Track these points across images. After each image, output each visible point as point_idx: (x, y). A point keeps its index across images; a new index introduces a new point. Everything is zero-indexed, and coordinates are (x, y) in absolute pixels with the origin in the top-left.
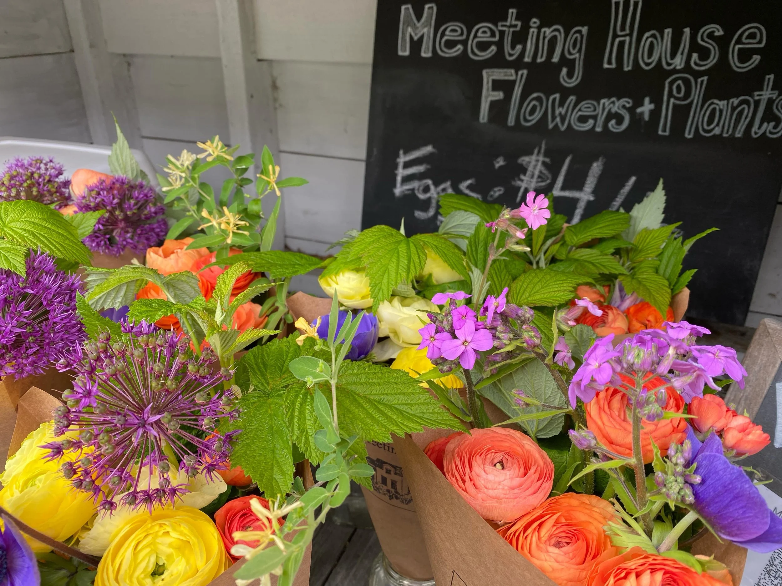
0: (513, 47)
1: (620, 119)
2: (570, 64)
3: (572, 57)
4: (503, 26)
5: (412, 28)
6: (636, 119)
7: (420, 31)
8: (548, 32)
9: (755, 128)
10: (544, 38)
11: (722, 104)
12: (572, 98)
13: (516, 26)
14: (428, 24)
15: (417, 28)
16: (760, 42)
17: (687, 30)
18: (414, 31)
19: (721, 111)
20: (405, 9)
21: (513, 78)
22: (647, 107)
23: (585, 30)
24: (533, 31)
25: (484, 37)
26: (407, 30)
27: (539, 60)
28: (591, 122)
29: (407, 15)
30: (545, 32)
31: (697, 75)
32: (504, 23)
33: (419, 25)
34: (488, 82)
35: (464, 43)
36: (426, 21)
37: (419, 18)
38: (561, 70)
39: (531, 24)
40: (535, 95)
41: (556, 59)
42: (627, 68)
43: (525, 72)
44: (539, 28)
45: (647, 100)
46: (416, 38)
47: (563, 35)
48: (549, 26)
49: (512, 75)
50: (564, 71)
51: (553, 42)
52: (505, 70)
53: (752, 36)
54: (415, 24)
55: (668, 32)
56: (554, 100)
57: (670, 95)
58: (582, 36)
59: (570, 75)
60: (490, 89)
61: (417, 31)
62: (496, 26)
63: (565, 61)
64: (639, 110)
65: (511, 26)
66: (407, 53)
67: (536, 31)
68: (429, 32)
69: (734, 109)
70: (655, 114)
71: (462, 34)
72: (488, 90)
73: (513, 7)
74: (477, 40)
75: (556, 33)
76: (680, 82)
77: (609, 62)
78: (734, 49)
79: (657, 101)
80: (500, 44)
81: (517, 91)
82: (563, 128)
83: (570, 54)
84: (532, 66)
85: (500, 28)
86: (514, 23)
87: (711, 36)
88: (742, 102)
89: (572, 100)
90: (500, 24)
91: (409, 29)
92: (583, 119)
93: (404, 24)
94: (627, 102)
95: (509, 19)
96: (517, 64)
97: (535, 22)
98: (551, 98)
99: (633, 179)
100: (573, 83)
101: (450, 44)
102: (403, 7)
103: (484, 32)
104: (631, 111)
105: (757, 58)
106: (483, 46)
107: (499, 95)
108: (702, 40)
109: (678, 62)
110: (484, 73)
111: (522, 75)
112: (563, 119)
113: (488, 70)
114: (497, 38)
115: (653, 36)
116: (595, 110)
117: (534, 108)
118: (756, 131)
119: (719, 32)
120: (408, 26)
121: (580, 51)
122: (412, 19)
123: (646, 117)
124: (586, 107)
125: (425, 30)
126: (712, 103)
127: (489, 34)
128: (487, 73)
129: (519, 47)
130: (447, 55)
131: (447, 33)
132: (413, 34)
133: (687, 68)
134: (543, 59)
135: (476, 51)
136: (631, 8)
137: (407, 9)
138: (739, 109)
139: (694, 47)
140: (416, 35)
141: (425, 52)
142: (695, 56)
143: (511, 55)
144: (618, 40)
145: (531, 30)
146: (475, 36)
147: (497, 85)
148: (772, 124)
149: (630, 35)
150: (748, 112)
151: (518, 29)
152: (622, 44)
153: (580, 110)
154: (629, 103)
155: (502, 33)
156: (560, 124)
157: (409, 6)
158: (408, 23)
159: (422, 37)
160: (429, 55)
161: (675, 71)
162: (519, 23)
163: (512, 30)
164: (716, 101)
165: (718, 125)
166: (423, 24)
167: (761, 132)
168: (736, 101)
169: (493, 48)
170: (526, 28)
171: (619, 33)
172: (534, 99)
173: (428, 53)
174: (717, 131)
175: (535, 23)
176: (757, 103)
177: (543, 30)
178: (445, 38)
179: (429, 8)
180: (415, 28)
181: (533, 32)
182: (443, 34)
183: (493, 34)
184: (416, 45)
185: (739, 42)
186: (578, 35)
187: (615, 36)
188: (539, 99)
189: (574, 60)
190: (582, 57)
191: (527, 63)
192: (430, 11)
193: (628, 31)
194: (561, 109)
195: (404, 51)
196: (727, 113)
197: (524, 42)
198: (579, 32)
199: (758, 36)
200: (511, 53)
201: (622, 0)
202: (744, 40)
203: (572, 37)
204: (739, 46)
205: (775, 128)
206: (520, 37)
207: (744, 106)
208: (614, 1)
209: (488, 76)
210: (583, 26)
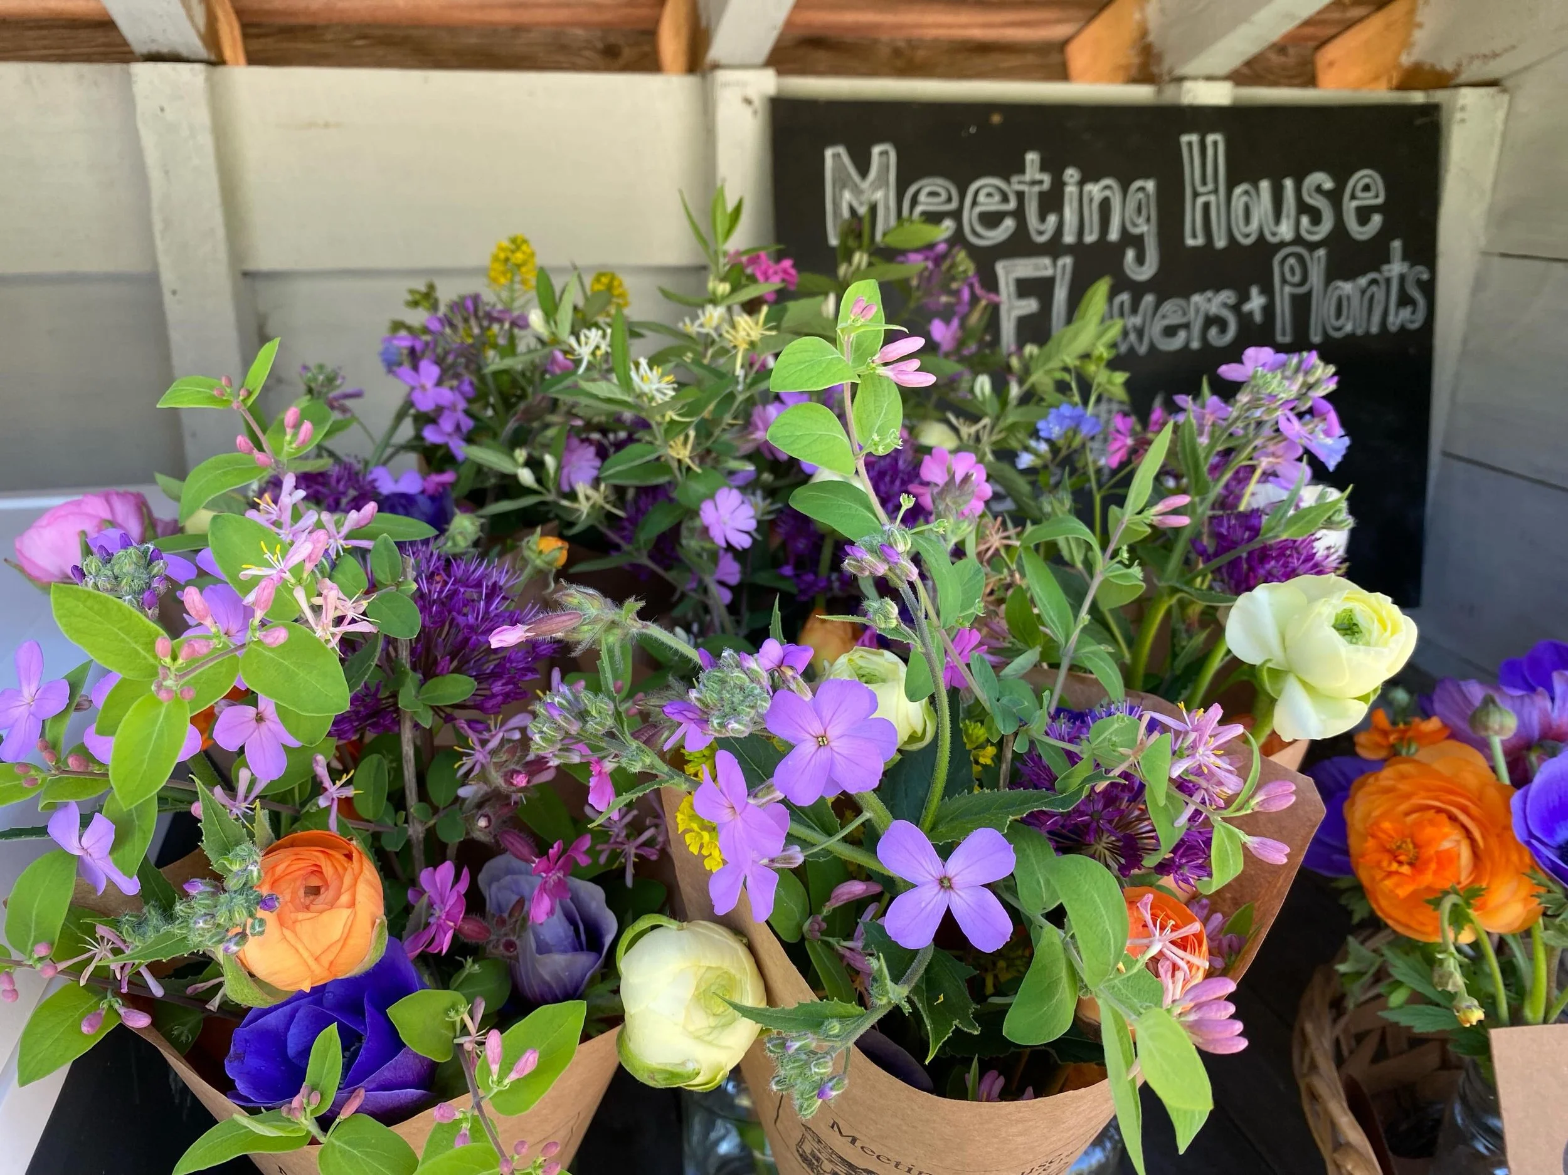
0: (1043, 218)
1: (1222, 325)
2: (1137, 242)
3: (1137, 231)
4: (1020, 183)
5: (851, 192)
6: (1245, 320)
7: (869, 197)
8: (1094, 190)
9: (1391, 318)
10: (1091, 200)
11: (1346, 287)
12: (1149, 299)
13: (1041, 182)
14: (882, 181)
15: (862, 191)
16: (1377, 197)
17: (1289, 183)
18: (857, 199)
19: (1348, 298)
20: (832, 155)
21: (1049, 272)
22: (1256, 303)
23: (1150, 185)
24: (1071, 190)
25: (990, 204)
26: (842, 196)
27: (1088, 239)
28: (1182, 335)
29: (839, 166)
30: (1090, 192)
31: (1312, 247)
32: (1021, 178)
33: (865, 185)
34: (1007, 284)
35: (957, 215)
36: (879, 177)
37: (864, 171)
38: (1123, 255)
39: (1066, 178)
41: (1114, 235)
42: (1220, 243)
43: (1068, 260)
44: (1081, 183)
45: (1254, 291)
46: (861, 211)
47: (1119, 195)
48: (1096, 180)
49: (1046, 268)
50: (1130, 254)
51: (1105, 206)
52: (1035, 260)
53: (1367, 188)
54: (856, 185)
55: (1265, 185)
56: (1122, 304)
57: (1284, 281)
58: (1148, 196)
59: (1140, 260)
60: (1013, 295)
61: (863, 198)
62: (1009, 183)
63: (1130, 240)
64: (1247, 307)
65: (1034, 183)
67: (1075, 189)
68: (886, 197)
69: (1363, 292)
70: (1269, 310)
71: (949, 200)
72: (1009, 297)
73: (1032, 148)
74: (978, 209)
75: (1107, 193)
76: (1292, 261)
77: (1194, 236)
78: (1350, 207)
79: (1267, 290)
80: (1019, 214)
81: (1061, 295)
82: (1143, 349)
83: (1135, 225)
84: (1078, 250)
85: (1016, 187)
86: (1038, 176)
87: (1319, 189)
88: (1374, 282)
89: (1149, 302)
90: (1014, 179)
91: (847, 196)
92: (1170, 331)
93: (833, 185)
94: (1227, 296)
95: (1029, 171)
96: (1054, 248)
97: (1071, 174)
98: (1117, 301)
100: (1144, 273)
101: (931, 219)
102: (829, 153)
103: (989, 195)
104: (1236, 308)
105: (1377, 219)
106: (991, 220)
107: (1030, 306)
108: (1310, 196)
109: (1285, 231)
110: (999, 267)
111: (1064, 266)
112: (1140, 333)
113: (1004, 263)
114: (1012, 205)
115: (1246, 192)
116: (1185, 314)
118: (1394, 322)
119: (1328, 185)
120: (842, 188)
121: (1148, 220)
122: (849, 175)
123: (1258, 317)
124: (1172, 311)
125: (879, 194)
126: (1337, 288)
127: (997, 198)
128: (1004, 267)
129: (1052, 219)
131: (922, 197)
132: (855, 204)
133: (1298, 240)
134: (1095, 237)
135: (979, 229)
136: (1210, 152)
137: (836, 156)
138: (1369, 293)
139: (1303, 208)
140: (861, 204)
142: (1305, 220)
143: (1041, 233)
144: (1201, 200)
145: (1068, 189)
146: (974, 203)
147: (1025, 287)
148: (1409, 309)
149: (1216, 191)
150: (1379, 293)
151: (1046, 186)
152: (1206, 206)
153: (1164, 317)
154: (1229, 298)
155: (1020, 196)
156: (1136, 346)
157: (841, 150)
158: (842, 182)
159: (874, 208)
161: (1282, 244)
162: (1046, 178)
163: (1036, 188)
164: (1340, 283)
165: (1348, 319)
166: (872, 183)
167: (1398, 322)
168: (1363, 281)
169: (1009, 224)
170: (1058, 185)
171: (1201, 189)
174: (1349, 328)
175: (1072, 176)
176: (1388, 281)
177: (1087, 187)
178: (919, 209)
179: (881, 153)
180: (857, 191)
181: (1072, 193)
182: (914, 202)
183: (1005, 199)
185: (1353, 197)
186: (1141, 195)
187: (1196, 195)
189: (1142, 235)
190: (1154, 230)
191: (1069, 245)
192: (884, 158)
193: (1210, 186)
194: (1134, 319)
196: (1355, 301)
197: (1059, 209)
198: (1142, 189)
199: (1373, 188)
200: (1041, 230)
201: (1194, 138)
202: (1359, 194)
203: (1134, 198)
204: (1355, 203)
205: (1413, 313)
206: (1051, 202)
207: (1374, 288)
208: (1185, 139)
209: (1007, 273)
210: (1147, 177)
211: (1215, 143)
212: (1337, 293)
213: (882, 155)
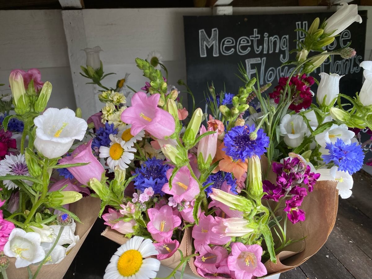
0: (258, 47)
2: (283, 52)
3: (284, 49)
4: (252, 37)
5: (206, 42)
7: (211, 43)
8: (272, 39)
9: (351, 70)
10: (271, 41)
11: (340, 62)
13: (258, 37)
14: (215, 39)
15: (209, 42)
16: (349, 37)
18: (208, 43)
19: (340, 65)
20: (201, 32)
21: (260, 62)
23: (287, 37)
25: (244, 44)
26: (204, 43)
27: (270, 52)
29: (203, 35)
30: (271, 39)
32: (252, 36)
33: (210, 40)
34: (249, 66)
35: (235, 47)
36: (214, 37)
37: (209, 37)
38: (280, 56)
39: (265, 36)
40: (271, 69)
41: (277, 51)
43: (265, 58)
44: (268, 37)
46: (209, 47)
47: (279, 40)
48: (273, 36)
49: (259, 61)
50: (282, 56)
51: (275, 43)
52: (256, 59)
53: (346, 35)
54: (207, 40)
56: (279, 69)
58: (287, 40)
59: (284, 57)
60: (250, 69)
61: (209, 44)
62: (249, 38)
65: (256, 37)
66: (205, 56)
67: (267, 38)
68: (216, 43)
69: (344, 63)
70: (318, 69)
71: (233, 43)
72: (249, 69)
73: (255, 28)
74: (241, 45)
75: (276, 39)
78: (341, 40)
80: (252, 46)
81: (263, 68)
83: (283, 48)
84: (268, 55)
85: (251, 39)
86: (257, 35)
89: (286, 69)
90: (250, 36)
91: (205, 43)
93: (201, 40)
95: (254, 34)
96: (261, 55)
97: (266, 34)
98: (278, 69)
100: (285, 61)
101: (228, 49)
102: (200, 31)
103: (244, 41)
106: (244, 48)
107: (255, 71)
110: (246, 61)
111: (264, 60)
113: (248, 60)
114: (250, 44)
117: (271, 74)
118: (352, 71)
120: (204, 41)
121: (286, 46)
122: (206, 37)
123: (315, 72)
125: (214, 42)
126: (337, 62)
127: (246, 42)
128: (248, 61)
129: (261, 47)
130: (227, 55)
131: (225, 43)
132: (207, 45)
134: (272, 52)
135: (241, 51)
136: (304, 26)
137: (202, 32)
138: (346, 63)
141: (215, 54)
143: (258, 51)
144: (301, 40)
145: (265, 38)
146: (240, 43)
147: (253, 66)
148: (356, 67)
150: (348, 63)
151: (259, 38)
155: (252, 41)
157: (203, 30)
158: (204, 39)
159: (213, 46)
160: (218, 55)
162: (259, 36)
163: (256, 39)
164: (338, 61)
165: (340, 71)
166: (212, 39)
167: (353, 71)
169: (249, 48)
170: (263, 37)
171: (301, 37)
172: (270, 70)
173: (217, 54)
175: (266, 35)
177: (270, 38)
178: (225, 46)
179: (214, 31)
180: (208, 42)
181: (266, 39)
182: (223, 44)
183: (248, 42)
184: (210, 51)
185: (342, 37)
186: (285, 39)
187: (300, 38)
188: (272, 70)
189: (285, 50)
190: (288, 49)
191: (265, 54)
192: (215, 32)
193: (304, 36)
194: (282, 73)
195: (204, 55)
196: (342, 66)
197: (262, 44)
198: (285, 38)
199: (348, 34)
200: (258, 50)
201: (300, 23)
202: (344, 37)
203: (283, 40)
204: (343, 39)
205: (357, 68)
206: (260, 42)
207: (347, 62)
208: (297, 23)
209: (248, 62)
210: (286, 35)
211: (305, 24)
212: (337, 64)
213: (215, 31)
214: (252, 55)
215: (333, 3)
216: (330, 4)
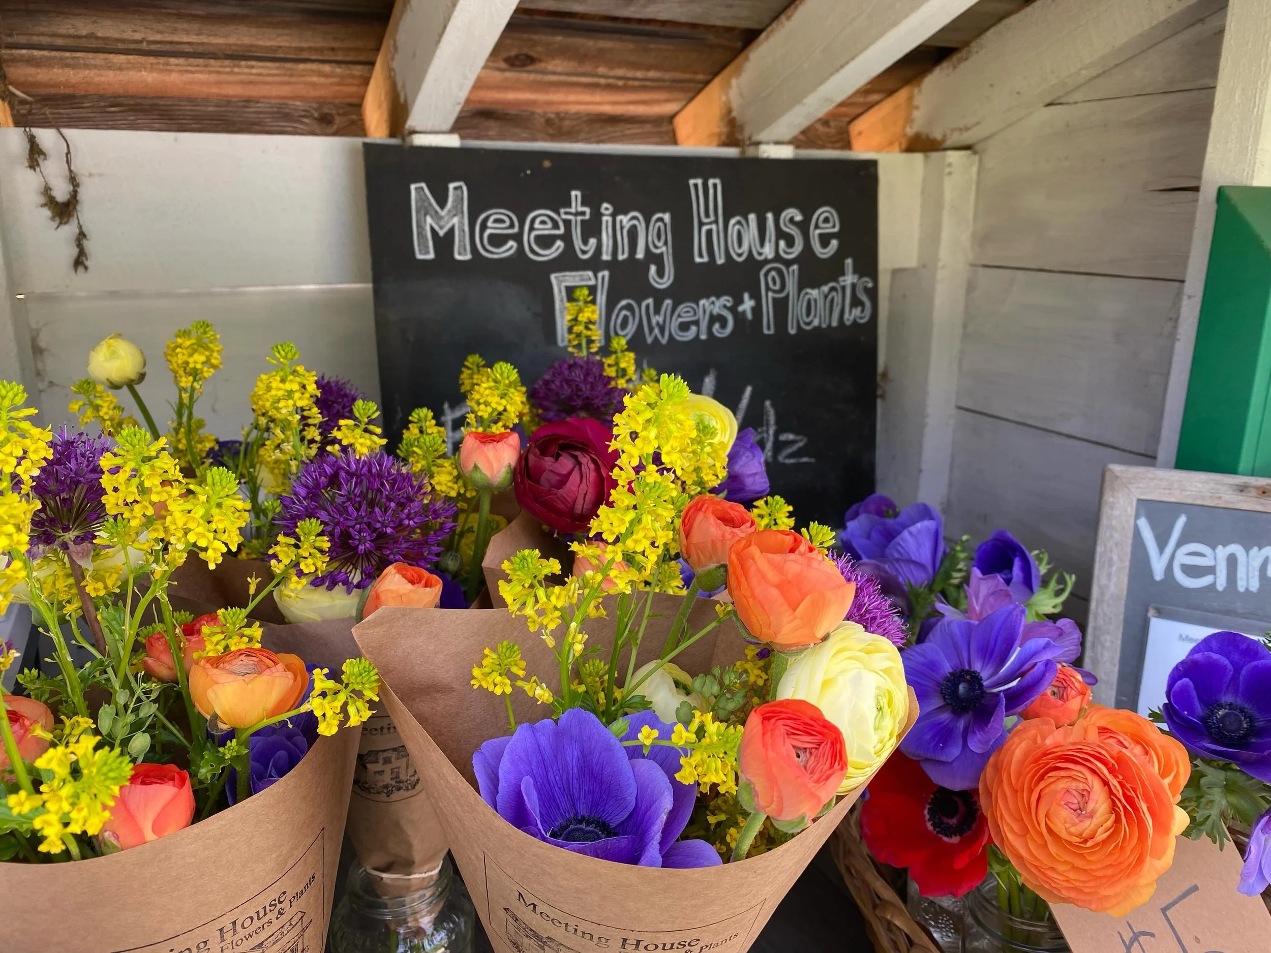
0: (585, 242)
1: (723, 322)
2: (658, 260)
3: (658, 251)
4: (566, 213)
5: (432, 217)
6: (739, 318)
7: (447, 222)
8: (624, 220)
9: (846, 316)
10: (622, 228)
11: (814, 293)
12: (668, 302)
13: (583, 213)
14: (457, 211)
15: (441, 218)
16: (834, 226)
17: (770, 216)
18: (437, 223)
19: (815, 301)
20: (416, 189)
21: (592, 282)
22: (748, 304)
23: (667, 217)
24: (606, 219)
25: (544, 229)
26: (425, 220)
27: (621, 257)
28: (694, 329)
29: (422, 199)
30: (621, 221)
31: (788, 263)
32: (568, 210)
33: (443, 213)
34: (560, 291)
35: (518, 238)
36: (454, 207)
37: (442, 203)
38: (648, 269)
39: (603, 210)
40: (624, 303)
41: (640, 255)
42: (720, 261)
43: (606, 273)
44: (614, 215)
45: (746, 296)
46: (441, 233)
47: (643, 224)
48: (626, 213)
49: (590, 279)
50: (653, 269)
51: (633, 233)
52: (581, 273)
53: (826, 220)
54: (436, 212)
55: (752, 217)
56: (648, 307)
57: (768, 289)
58: (665, 225)
59: (661, 273)
60: (565, 299)
61: (442, 223)
62: (558, 214)
63: (653, 258)
64: (741, 309)
65: (577, 214)
66: (431, 256)
67: (610, 219)
68: (461, 223)
69: (826, 297)
70: (757, 310)
71: (512, 226)
72: (562, 300)
73: (576, 189)
74: (534, 233)
75: (635, 222)
76: (773, 273)
77: (701, 255)
78: (815, 234)
79: (756, 296)
80: (567, 238)
81: (601, 299)
82: (664, 341)
83: (656, 247)
84: (613, 265)
85: (564, 217)
86: (580, 209)
87: (792, 220)
88: (833, 289)
89: (668, 305)
90: (562, 211)
91: (429, 220)
92: (684, 327)
93: (418, 212)
94: (727, 300)
95: (573, 204)
96: (595, 264)
97: (606, 208)
98: (644, 304)
99: (749, 390)
100: (664, 283)
101: (498, 240)
102: (413, 187)
103: (543, 222)
104: (733, 310)
105: (834, 243)
106: (545, 242)
108: (786, 226)
109: (768, 251)
110: (553, 277)
111: (603, 278)
112: (662, 329)
113: (557, 275)
114: (561, 231)
115: (739, 223)
116: (695, 314)
117: (625, 319)
118: (849, 318)
119: (799, 218)
120: (425, 215)
121: (666, 243)
122: (430, 204)
123: (749, 316)
124: (685, 312)
125: (455, 220)
126: (807, 294)
127: (550, 225)
128: (556, 278)
129: (593, 241)
130: (495, 256)
131: (490, 224)
132: (436, 228)
133: (778, 258)
134: (626, 256)
135: (536, 248)
136: (711, 192)
137: (419, 190)
138: (830, 297)
139: (780, 234)
140: (441, 228)
141: (460, 254)
142: (782, 244)
143: (584, 252)
144: (704, 228)
145: (604, 219)
146: (532, 228)
148: (859, 309)
149: (716, 222)
150: (838, 298)
151: (587, 217)
152: (709, 232)
153: (679, 316)
154: (728, 301)
155: (567, 223)
156: (659, 337)
157: (423, 185)
158: (425, 210)
159: (452, 230)
160: (468, 257)
161: (766, 261)
162: (587, 210)
163: (579, 218)
164: (809, 290)
165: (815, 316)
166: (449, 211)
167: (852, 318)
168: (825, 289)
169: (559, 244)
170: (597, 216)
171: (705, 220)
172: (623, 308)
173: (466, 255)
174: (816, 323)
175: (607, 209)
176: (843, 288)
177: (619, 218)
178: (488, 232)
179: (456, 188)
180: (437, 217)
181: (607, 222)
182: (484, 227)
183: (556, 226)
184: (444, 243)
185: (817, 227)
186: (660, 224)
187: (701, 224)
188: (629, 307)
189: (662, 255)
190: (670, 251)
191: (606, 262)
192: (459, 192)
193: (712, 218)
194: (657, 317)
195: (426, 253)
196: (820, 303)
197: (598, 234)
198: (661, 219)
199: (831, 220)
200: (585, 249)
201: (699, 182)
202: (821, 224)
203: (654, 227)
204: (818, 231)
205: (862, 311)
206: (592, 228)
207: (834, 293)
208: (692, 182)
209: (559, 282)
210: (664, 212)
211: (715, 186)
212: (807, 297)
213: (458, 191)
214: (568, 262)
215: (750, 139)
216: (743, 141)
